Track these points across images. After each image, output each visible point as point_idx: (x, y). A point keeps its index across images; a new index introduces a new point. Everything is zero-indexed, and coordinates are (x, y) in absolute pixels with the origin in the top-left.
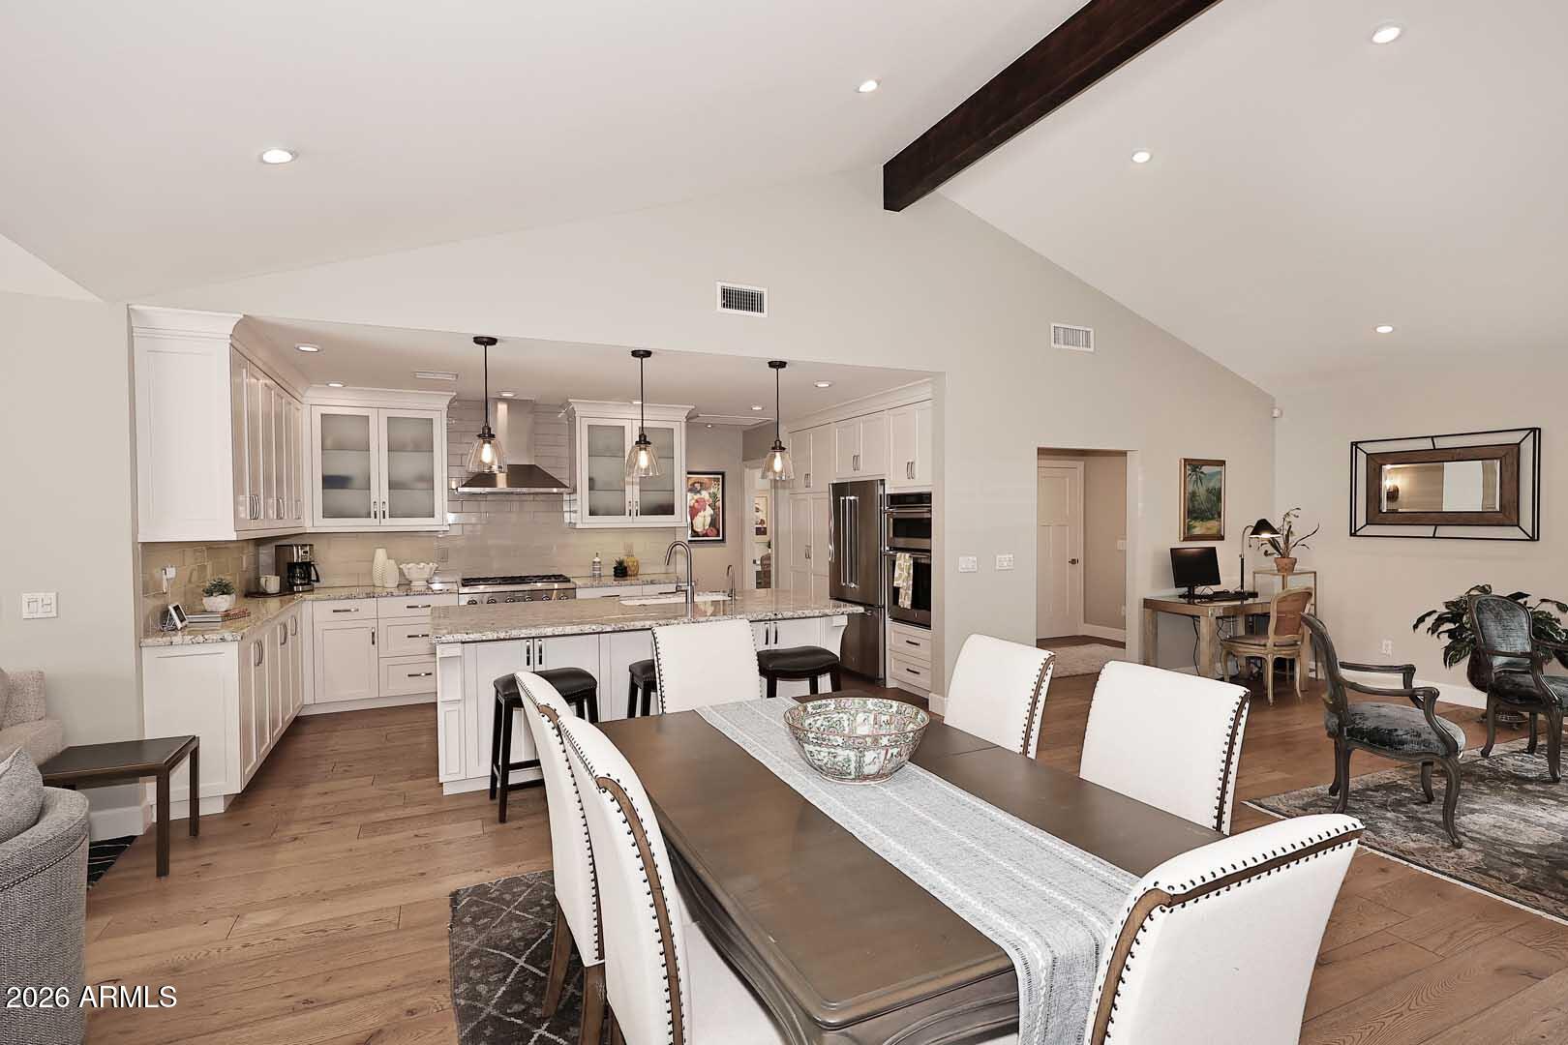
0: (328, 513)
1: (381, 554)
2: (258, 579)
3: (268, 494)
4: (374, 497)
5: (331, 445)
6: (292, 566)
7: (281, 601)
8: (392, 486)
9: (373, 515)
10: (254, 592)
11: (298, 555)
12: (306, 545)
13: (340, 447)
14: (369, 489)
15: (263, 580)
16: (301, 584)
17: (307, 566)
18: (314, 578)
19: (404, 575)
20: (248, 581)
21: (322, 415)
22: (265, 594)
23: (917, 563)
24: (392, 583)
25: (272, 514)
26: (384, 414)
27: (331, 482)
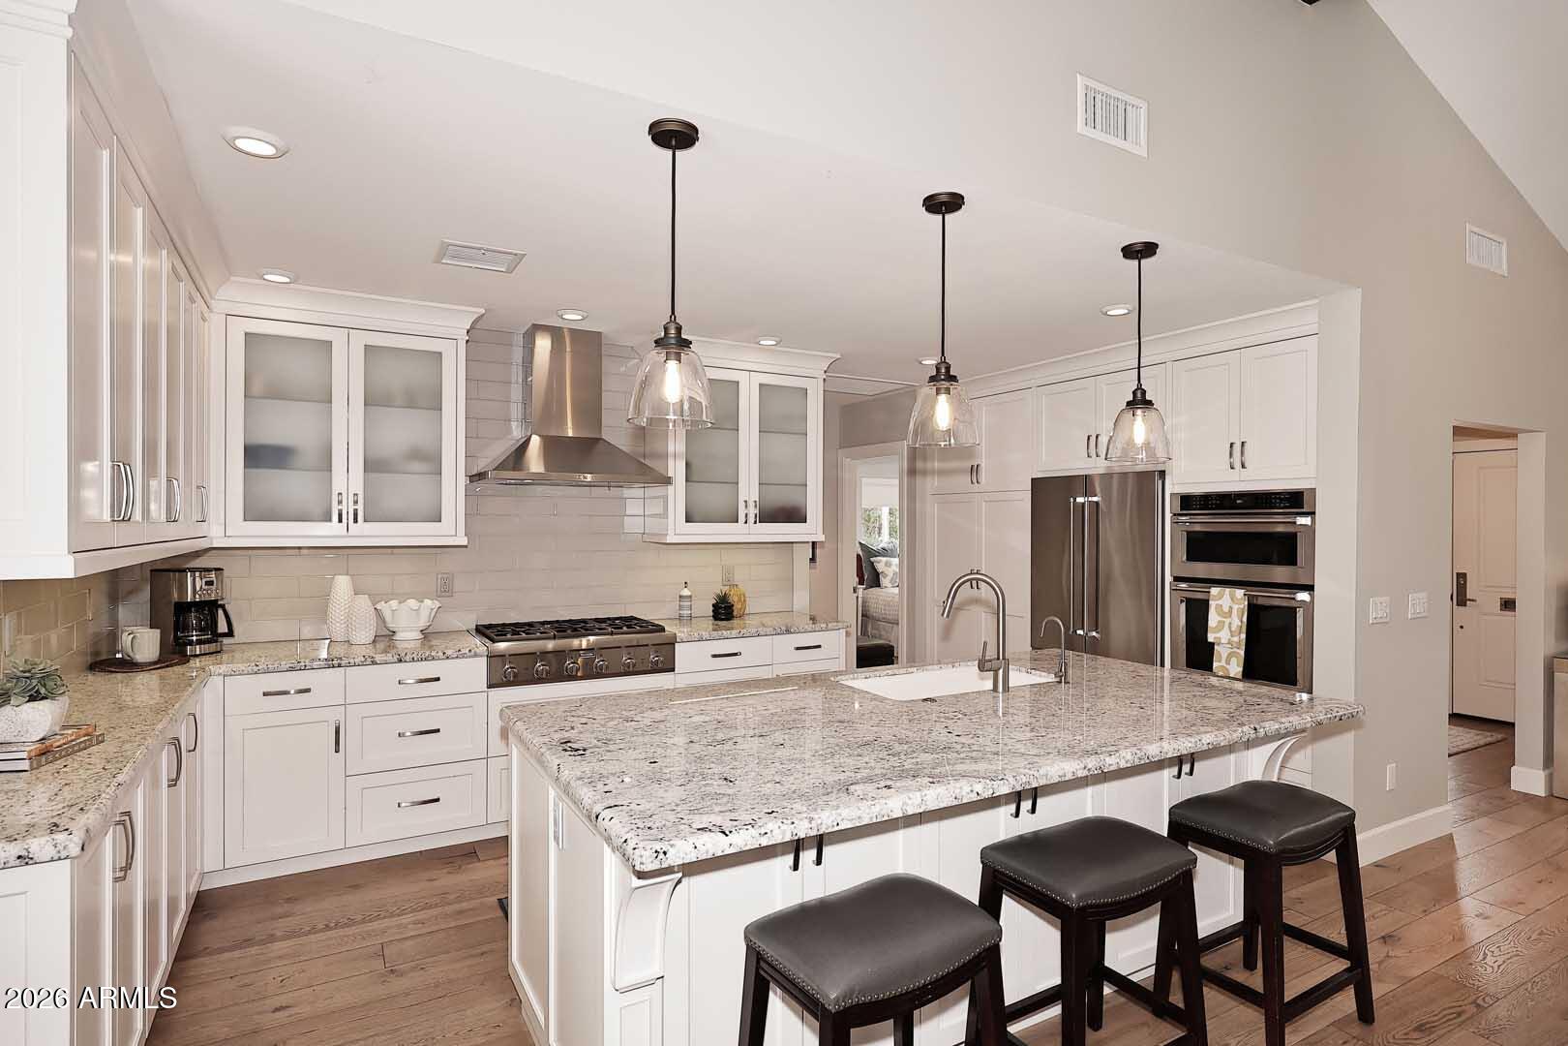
0: (254, 512)
1: (342, 584)
2: (113, 637)
3: (150, 469)
4: (339, 484)
5: (262, 390)
6: (183, 608)
7: (162, 678)
8: (371, 466)
9: (335, 518)
10: (108, 661)
11: (194, 588)
12: (208, 570)
13: (277, 393)
14: (331, 471)
15: (126, 639)
16: (200, 642)
17: (210, 608)
18: (222, 627)
19: (384, 622)
20: (96, 639)
21: (246, 334)
22: (129, 665)
23: (1256, 606)
24: (364, 635)
25: (157, 510)
26: (360, 340)
27: (257, 456)
